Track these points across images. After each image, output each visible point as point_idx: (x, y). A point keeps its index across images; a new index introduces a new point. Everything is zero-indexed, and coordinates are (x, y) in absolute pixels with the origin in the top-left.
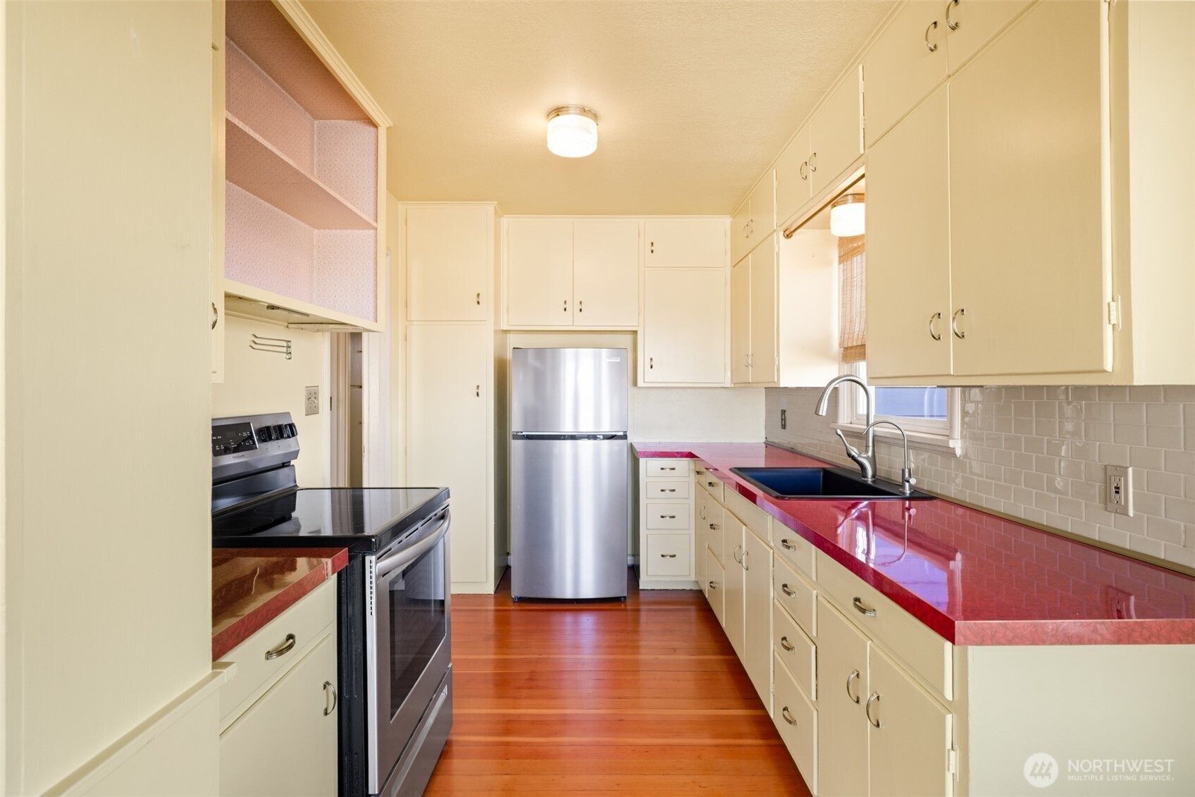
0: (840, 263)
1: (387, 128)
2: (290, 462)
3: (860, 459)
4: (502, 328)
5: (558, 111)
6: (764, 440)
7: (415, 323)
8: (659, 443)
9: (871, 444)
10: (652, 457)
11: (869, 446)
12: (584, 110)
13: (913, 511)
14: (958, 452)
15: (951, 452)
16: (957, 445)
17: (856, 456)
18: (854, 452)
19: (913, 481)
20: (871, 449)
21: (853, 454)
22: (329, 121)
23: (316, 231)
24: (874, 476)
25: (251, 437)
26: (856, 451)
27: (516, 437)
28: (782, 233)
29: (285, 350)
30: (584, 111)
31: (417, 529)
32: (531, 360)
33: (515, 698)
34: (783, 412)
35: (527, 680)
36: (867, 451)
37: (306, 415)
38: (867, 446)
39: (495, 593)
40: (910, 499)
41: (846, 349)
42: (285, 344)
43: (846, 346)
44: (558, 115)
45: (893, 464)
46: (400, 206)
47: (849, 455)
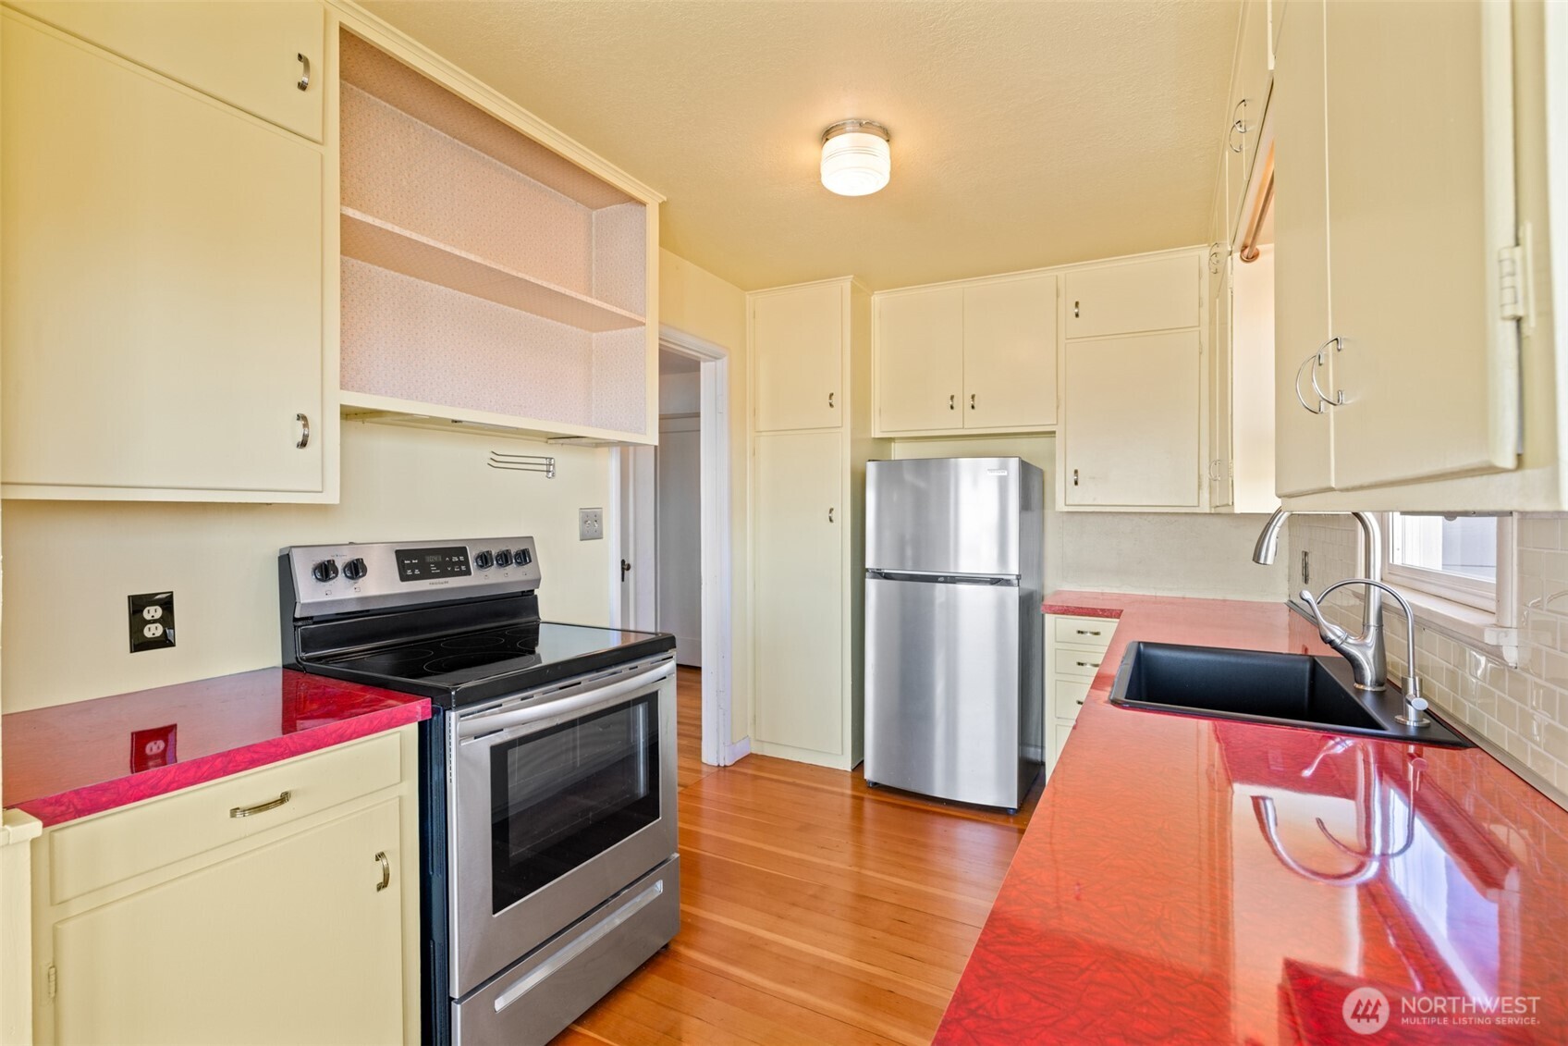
1: (660, 204)
2: (533, 591)
3: (1344, 646)
4: (873, 436)
5: (827, 134)
7: (764, 434)
8: (1102, 594)
9: (1373, 621)
10: (1063, 614)
11: (1369, 627)
12: (861, 125)
17: (1338, 641)
20: (1373, 631)
21: (1332, 637)
22: (604, 209)
23: (594, 334)
25: (466, 562)
26: (1339, 633)
27: (879, 575)
28: (1237, 255)
29: (545, 468)
30: (864, 126)
31: (580, 683)
32: (909, 477)
33: (780, 917)
34: (1305, 555)
35: (811, 896)
36: (1363, 634)
37: (581, 540)
38: (1366, 626)
39: (853, 770)
42: (544, 461)
44: (827, 140)
46: (748, 297)
47: (1325, 639)
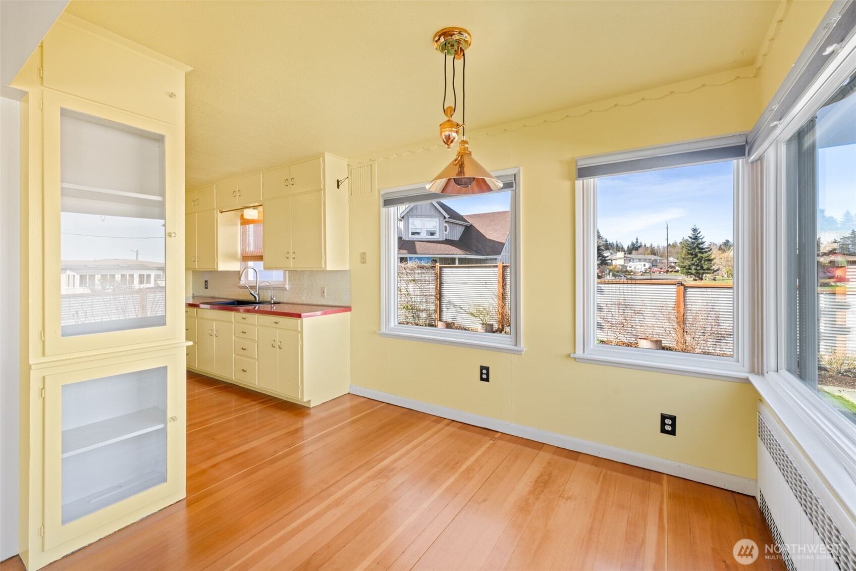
0: (241, 225)
6: (192, 295)
13: (274, 308)
14: (288, 289)
15: (286, 289)
16: (287, 287)
18: (253, 293)
19: (274, 299)
24: (259, 300)
34: (206, 281)
36: (256, 292)
38: (256, 290)
40: (273, 304)
41: (244, 257)
43: (244, 255)
45: (267, 296)
47: (251, 294)
